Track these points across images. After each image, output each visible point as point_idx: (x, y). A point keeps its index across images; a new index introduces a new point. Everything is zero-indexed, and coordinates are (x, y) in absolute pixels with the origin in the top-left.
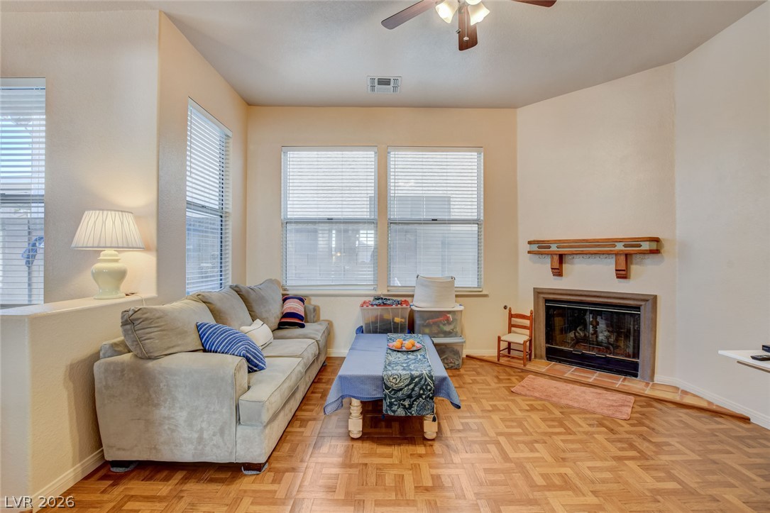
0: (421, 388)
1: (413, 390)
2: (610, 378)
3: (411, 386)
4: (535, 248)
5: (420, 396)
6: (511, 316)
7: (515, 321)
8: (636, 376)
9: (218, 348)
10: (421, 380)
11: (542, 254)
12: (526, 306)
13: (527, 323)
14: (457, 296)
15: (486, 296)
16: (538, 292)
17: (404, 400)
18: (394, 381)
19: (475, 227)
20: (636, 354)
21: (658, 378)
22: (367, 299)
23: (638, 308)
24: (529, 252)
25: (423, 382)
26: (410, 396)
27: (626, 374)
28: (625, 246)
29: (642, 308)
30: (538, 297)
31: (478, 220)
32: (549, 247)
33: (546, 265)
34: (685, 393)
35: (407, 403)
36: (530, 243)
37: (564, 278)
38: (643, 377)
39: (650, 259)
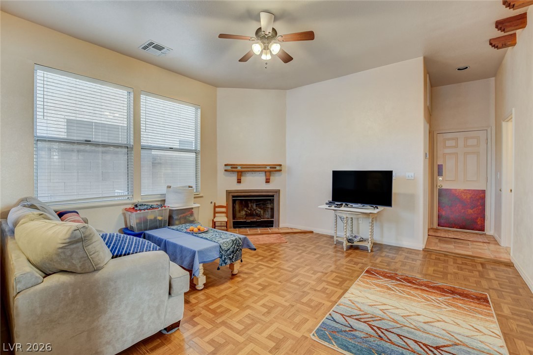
0: (238, 246)
1: (234, 248)
2: (265, 229)
3: (233, 246)
4: (229, 168)
5: (237, 250)
6: (215, 207)
7: (218, 210)
8: (272, 226)
9: (130, 250)
10: (236, 242)
11: (233, 171)
12: (222, 200)
13: (224, 210)
14: (195, 198)
15: (202, 197)
16: (228, 192)
17: (230, 255)
18: (225, 245)
19: (194, 155)
20: (272, 216)
21: (281, 226)
22: (128, 207)
23: (273, 196)
24: (226, 170)
25: (238, 242)
26: (233, 252)
27: (269, 227)
28: (270, 168)
29: (275, 196)
30: (229, 195)
31: (195, 150)
32: (237, 168)
33: (234, 178)
34: (291, 229)
35: (231, 256)
36: (226, 165)
37: (241, 184)
38: (276, 227)
39: (277, 173)
